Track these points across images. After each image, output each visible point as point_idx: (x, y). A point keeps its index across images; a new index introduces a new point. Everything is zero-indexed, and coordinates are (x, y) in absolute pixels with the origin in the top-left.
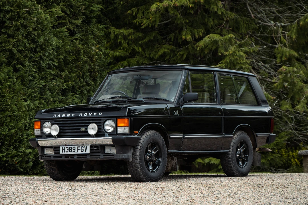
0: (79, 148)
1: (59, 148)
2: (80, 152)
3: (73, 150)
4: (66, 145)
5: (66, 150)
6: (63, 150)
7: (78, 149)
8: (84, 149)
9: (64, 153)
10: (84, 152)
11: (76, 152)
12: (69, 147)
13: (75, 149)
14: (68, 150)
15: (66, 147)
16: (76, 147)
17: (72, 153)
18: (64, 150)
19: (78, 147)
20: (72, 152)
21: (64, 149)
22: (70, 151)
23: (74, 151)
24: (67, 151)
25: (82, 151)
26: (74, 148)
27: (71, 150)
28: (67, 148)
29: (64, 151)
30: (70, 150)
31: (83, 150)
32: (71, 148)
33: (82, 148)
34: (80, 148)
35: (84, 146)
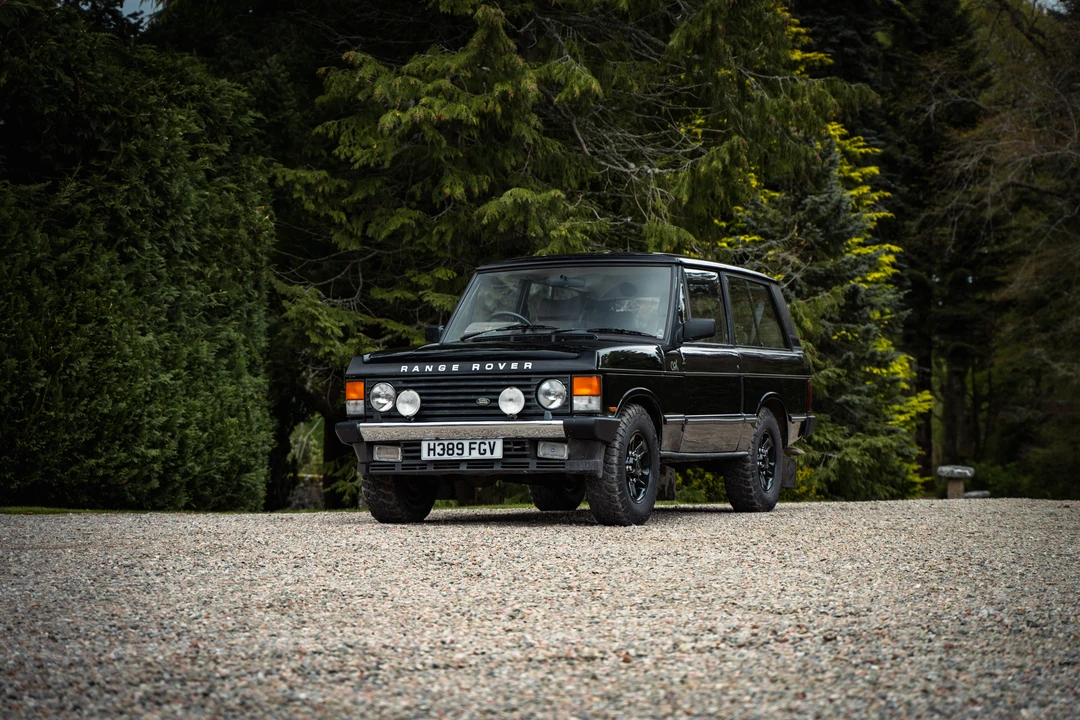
0: (473, 446)
1: (420, 445)
2: (475, 455)
3: (456, 451)
4: (437, 439)
5: (438, 449)
6: (429, 450)
7: (471, 449)
8: (487, 447)
9: (432, 457)
10: (488, 455)
11: (466, 456)
12: (446, 443)
13: (462, 449)
14: (443, 449)
15: (437, 443)
16: (466, 444)
17: (455, 457)
18: (434, 450)
19: (470, 444)
20: (455, 454)
21: (432, 447)
22: (451, 452)
23: (460, 452)
24: (441, 452)
25: (482, 452)
26: (460, 446)
27: (452, 449)
28: (441, 446)
29: (432, 452)
30: (449, 449)
31: (485, 450)
32: (451, 446)
33: (483, 447)
34: (476, 446)
35: (487, 442)
